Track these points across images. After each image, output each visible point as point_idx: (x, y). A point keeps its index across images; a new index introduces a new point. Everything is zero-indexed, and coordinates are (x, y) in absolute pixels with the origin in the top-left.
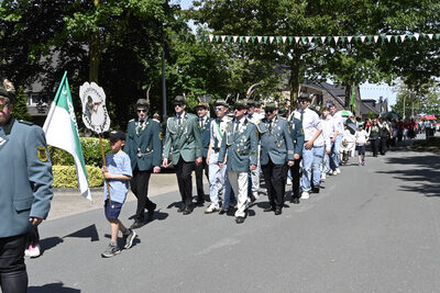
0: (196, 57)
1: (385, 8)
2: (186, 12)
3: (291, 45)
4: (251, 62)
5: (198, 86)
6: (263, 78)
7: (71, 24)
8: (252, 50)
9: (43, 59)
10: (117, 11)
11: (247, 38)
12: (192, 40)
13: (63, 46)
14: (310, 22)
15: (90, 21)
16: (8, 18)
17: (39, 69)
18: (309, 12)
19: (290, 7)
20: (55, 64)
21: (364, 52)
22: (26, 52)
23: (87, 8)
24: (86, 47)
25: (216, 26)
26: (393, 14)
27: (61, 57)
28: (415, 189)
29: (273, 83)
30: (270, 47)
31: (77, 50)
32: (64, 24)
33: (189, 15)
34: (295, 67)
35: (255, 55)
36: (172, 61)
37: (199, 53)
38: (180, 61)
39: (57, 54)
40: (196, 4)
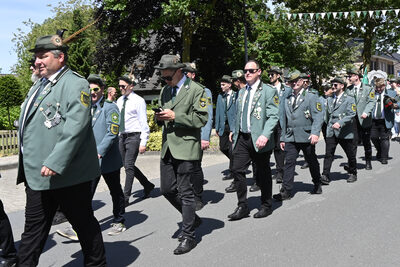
0: (275, 34)
3: (365, 19)
4: (325, 37)
5: (277, 60)
6: (336, 50)
7: (167, 9)
8: (326, 25)
9: (143, 41)
11: (323, 15)
12: (270, 20)
13: (160, 31)
15: (183, 7)
16: (115, 8)
17: (139, 50)
20: (152, 46)
22: (130, 35)
24: (178, 29)
25: (293, 5)
27: (158, 39)
29: (347, 54)
30: (345, 22)
31: (171, 33)
32: (161, 10)
34: (368, 39)
35: (329, 30)
36: (253, 39)
37: (278, 30)
38: (260, 38)
39: (155, 36)
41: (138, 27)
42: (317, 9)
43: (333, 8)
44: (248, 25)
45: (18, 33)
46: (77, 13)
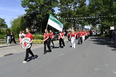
1: (89, 13)
2: (56, 15)
3: (74, 19)
8: (67, 20)
9: (34, 22)
10: (45, 14)
13: (36, 20)
14: (77, 16)
16: (28, 16)
17: (33, 24)
18: (77, 14)
19: (73, 13)
20: (35, 23)
21: (86, 20)
22: (31, 21)
23: (40, 14)
24: (40, 20)
25: (61, 17)
26: (91, 14)
27: (36, 22)
28: (96, 44)
29: (71, 26)
30: (70, 20)
31: (39, 21)
32: (37, 17)
33: (57, 15)
34: (74, 23)
35: (68, 21)
40: (58, 13)
41: (33, 20)
42: (65, 17)
43: (68, 17)
45: (11, 20)
46: (22, 17)
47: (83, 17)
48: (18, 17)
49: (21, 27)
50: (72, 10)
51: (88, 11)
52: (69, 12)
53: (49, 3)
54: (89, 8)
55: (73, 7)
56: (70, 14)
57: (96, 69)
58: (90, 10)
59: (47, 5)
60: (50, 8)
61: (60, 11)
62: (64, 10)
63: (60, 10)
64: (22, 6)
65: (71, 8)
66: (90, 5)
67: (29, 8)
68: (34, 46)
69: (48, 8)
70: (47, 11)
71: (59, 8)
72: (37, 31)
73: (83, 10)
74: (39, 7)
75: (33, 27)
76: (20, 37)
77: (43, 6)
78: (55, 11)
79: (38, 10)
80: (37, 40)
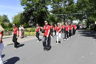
0: (51, 17)
1: (77, 10)
2: (49, 11)
3: (64, 15)
4: (58, 18)
5: (51, 21)
7: (34, 13)
8: (58, 16)
10: (40, 11)
12: (50, 15)
13: (33, 16)
14: (66, 12)
15: (36, 13)
16: (26, 13)
17: (30, 19)
19: (64, 10)
20: (32, 19)
21: (74, 16)
22: (28, 17)
23: (36, 11)
24: (36, 16)
25: (54, 13)
26: (78, 11)
28: (82, 36)
29: (61, 21)
30: (61, 16)
31: (35, 17)
33: (50, 12)
34: (64, 18)
36: (48, 18)
38: (49, 18)
39: (32, 17)
40: (51, 10)
41: (30, 16)
42: (57, 14)
43: (59, 14)
44: (47, 16)
46: (21, 14)
47: (71, 13)
48: (18, 14)
49: (20, 22)
50: (62, 8)
51: (76, 8)
52: (60, 9)
53: (43, 2)
54: (77, 6)
55: (63, 5)
56: (61, 11)
57: (82, 57)
58: (78, 7)
59: (42, 3)
60: (44, 6)
61: (52, 9)
62: (56, 7)
63: (52, 7)
64: (21, 4)
65: (62, 6)
66: (78, 3)
67: (27, 6)
68: (31, 38)
69: (42, 6)
70: (42, 9)
71: (52, 6)
72: (33, 25)
73: (72, 7)
74: (35, 5)
75: (30, 22)
76: (20, 30)
77: (38, 4)
78: (48, 9)
79: (34, 7)
80: (33, 32)
